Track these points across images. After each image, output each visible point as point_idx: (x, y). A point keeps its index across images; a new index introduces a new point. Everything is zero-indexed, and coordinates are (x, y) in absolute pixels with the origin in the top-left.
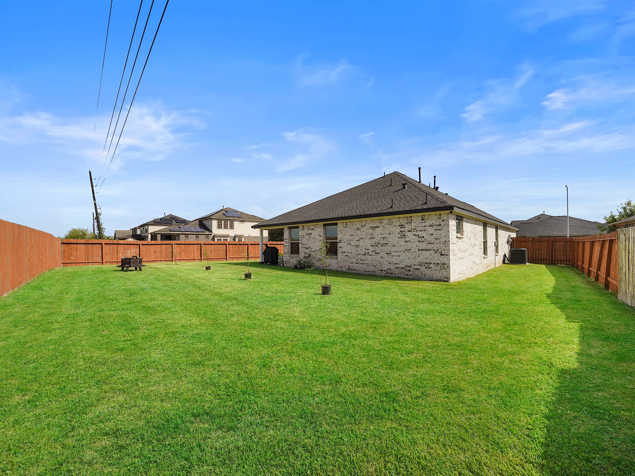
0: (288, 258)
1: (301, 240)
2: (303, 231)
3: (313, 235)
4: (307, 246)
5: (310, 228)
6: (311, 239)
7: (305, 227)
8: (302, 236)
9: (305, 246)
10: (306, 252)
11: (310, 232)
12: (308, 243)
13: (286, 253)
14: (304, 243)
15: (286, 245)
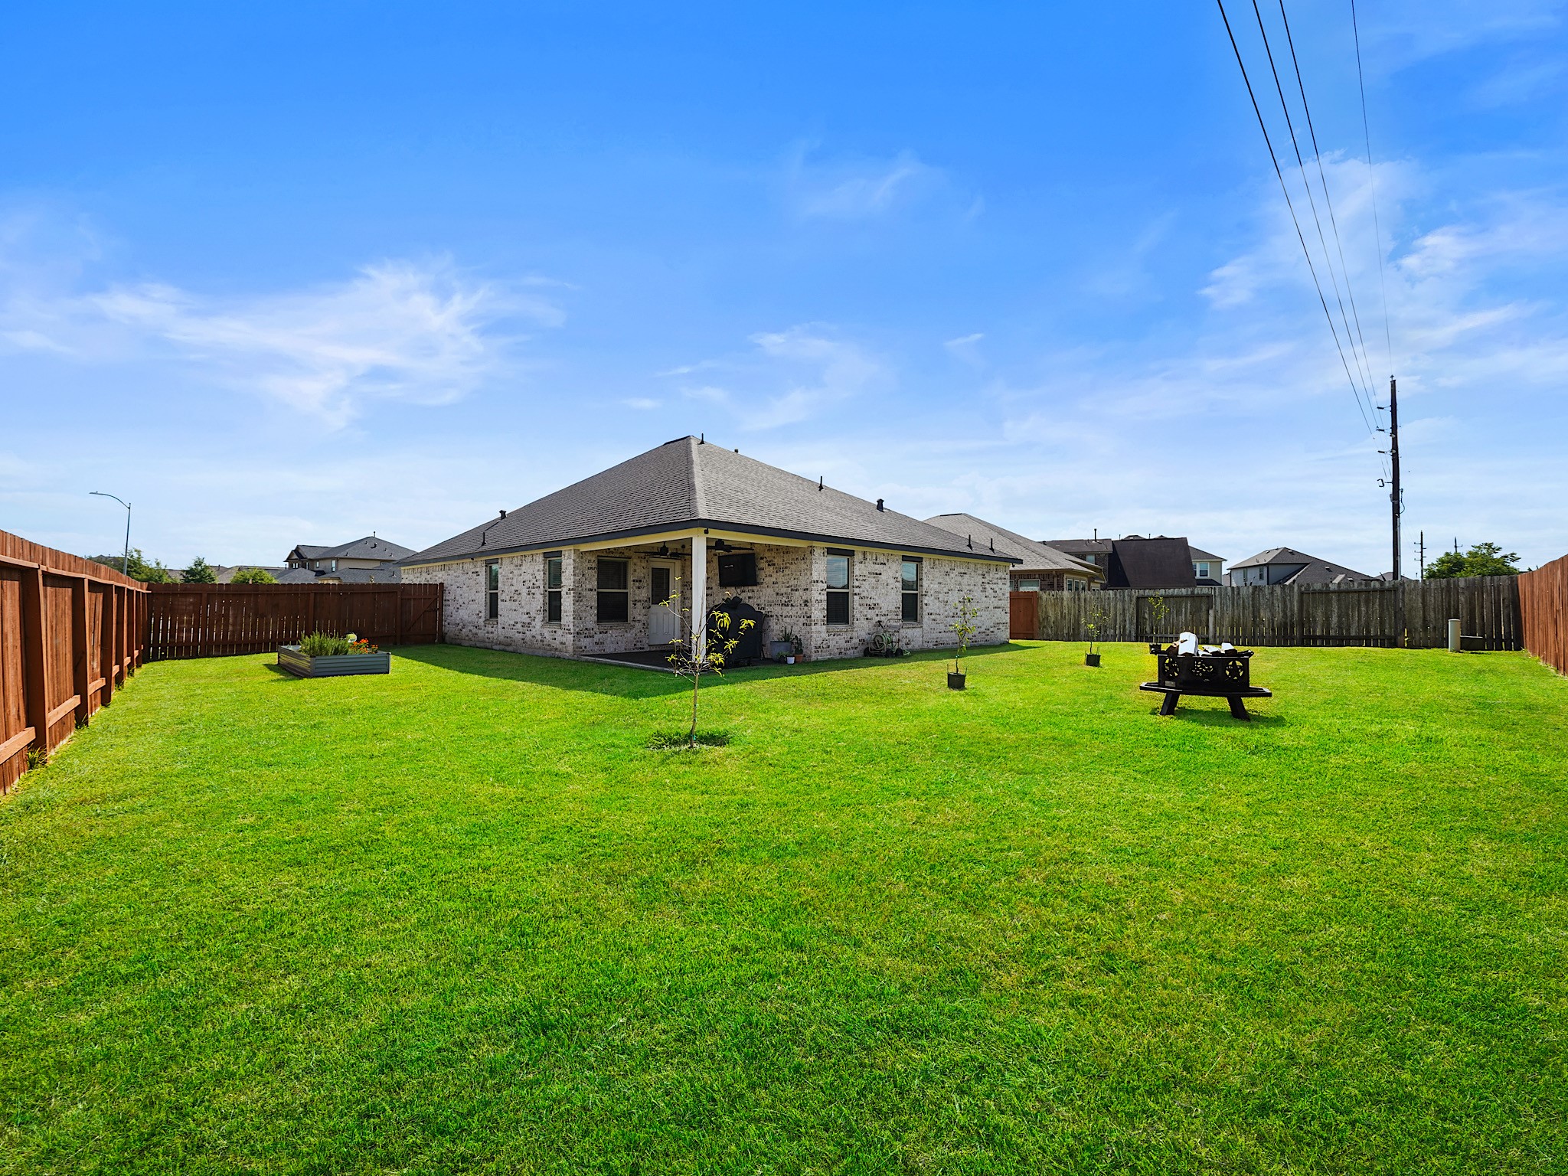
0: (825, 635)
1: (858, 587)
2: (863, 565)
3: (883, 577)
4: (872, 602)
5: (878, 561)
6: (880, 587)
7: (869, 557)
8: (861, 578)
9: (868, 601)
10: (869, 617)
11: (878, 568)
12: (873, 594)
13: (819, 623)
14: (865, 594)
15: (819, 599)
